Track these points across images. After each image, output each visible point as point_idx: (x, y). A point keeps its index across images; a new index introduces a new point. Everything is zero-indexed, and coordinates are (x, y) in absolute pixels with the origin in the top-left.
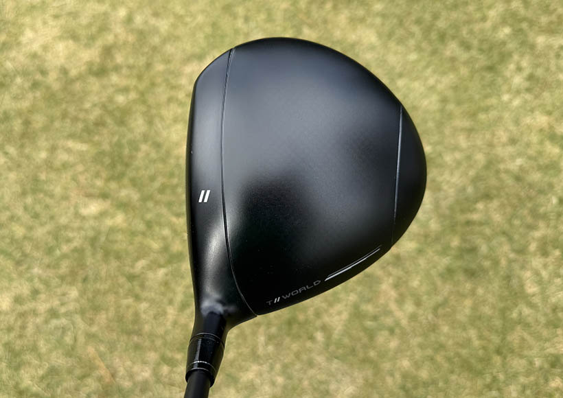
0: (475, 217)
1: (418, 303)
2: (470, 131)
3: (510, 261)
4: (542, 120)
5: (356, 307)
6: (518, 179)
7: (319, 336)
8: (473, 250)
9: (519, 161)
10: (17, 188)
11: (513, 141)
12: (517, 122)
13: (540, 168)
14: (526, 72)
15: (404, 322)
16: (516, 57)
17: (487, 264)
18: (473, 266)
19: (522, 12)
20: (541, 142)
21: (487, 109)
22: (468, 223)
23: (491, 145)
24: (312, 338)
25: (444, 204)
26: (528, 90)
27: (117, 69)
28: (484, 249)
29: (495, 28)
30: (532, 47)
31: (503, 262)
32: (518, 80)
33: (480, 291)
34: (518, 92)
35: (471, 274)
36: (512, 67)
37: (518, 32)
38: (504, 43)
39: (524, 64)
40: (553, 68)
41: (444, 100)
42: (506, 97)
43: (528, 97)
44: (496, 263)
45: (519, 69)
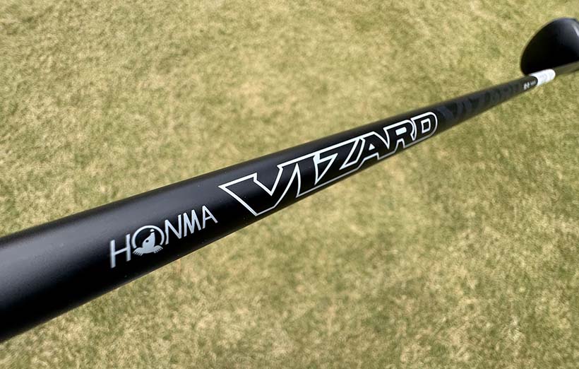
0: (398, 301)
1: (342, 328)
2: (422, 255)
3: (401, 337)
4: (463, 272)
5: (312, 310)
6: (432, 295)
7: (285, 314)
8: (386, 318)
9: (438, 286)
10: (197, 154)
11: (441, 274)
12: (449, 265)
13: (447, 297)
14: (469, 242)
15: (330, 334)
16: (469, 231)
17: (389, 330)
18: (381, 327)
19: (487, 209)
20: (456, 284)
21: (437, 249)
22: (392, 302)
23: (428, 269)
24: (281, 313)
25: (386, 284)
26: (465, 252)
27: (275, 124)
28: (392, 321)
29: (467, 209)
30: (481, 230)
31: (398, 335)
32: (463, 243)
33: (377, 342)
34: (459, 250)
35: (377, 330)
36: (464, 234)
37: (478, 218)
38: (467, 220)
39: (471, 236)
40: (486, 247)
41: (418, 232)
42: (451, 249)
43: (463, 255)
44: (394, 333)
45: (467, 237)
